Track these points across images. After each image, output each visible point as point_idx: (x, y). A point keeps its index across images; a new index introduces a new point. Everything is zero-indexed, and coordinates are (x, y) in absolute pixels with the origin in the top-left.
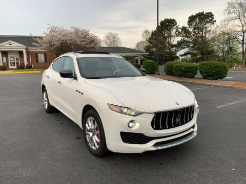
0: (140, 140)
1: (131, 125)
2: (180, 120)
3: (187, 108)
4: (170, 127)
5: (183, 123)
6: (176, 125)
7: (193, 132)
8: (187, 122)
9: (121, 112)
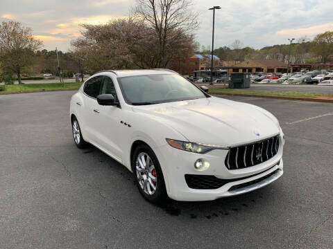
0: (211, 183)
1: (198, 165)
2: (261, 155)
3: (271, 139)
4: (249, 165)
5: (265, 159)
6: (257, 162)
7: (278, 169)
8: (270, 157)
9: (185, 149)
